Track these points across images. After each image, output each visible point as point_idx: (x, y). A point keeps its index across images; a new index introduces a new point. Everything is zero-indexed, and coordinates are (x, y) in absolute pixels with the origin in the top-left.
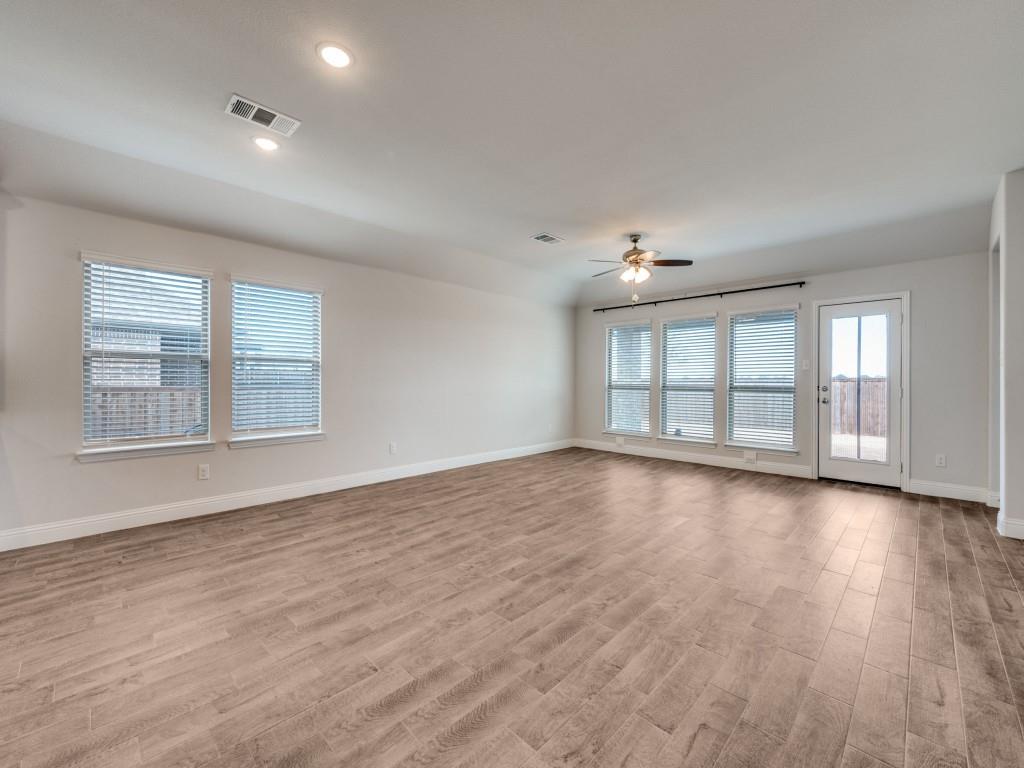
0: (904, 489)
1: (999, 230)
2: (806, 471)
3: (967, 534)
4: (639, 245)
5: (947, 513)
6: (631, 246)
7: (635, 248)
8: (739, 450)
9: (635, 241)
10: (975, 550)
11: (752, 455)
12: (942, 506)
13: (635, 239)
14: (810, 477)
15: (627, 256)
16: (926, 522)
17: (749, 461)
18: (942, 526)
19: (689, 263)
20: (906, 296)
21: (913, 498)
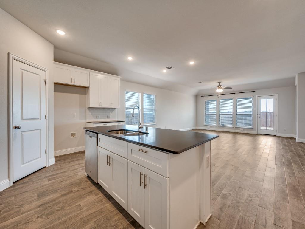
0: (277, 136)
1: (296, 83)
2: (255, 132)
3: (290, 141)
4: (221, 84)
5: (286, 139)
6: (218, 84)
7: (219, 85)
8: (239, 128)
9: (220, 83)
10: (292, 143)
11: (242, 129)
12: (285, 138)
13: (219, 83)
14: (256, 134)
15: (218, 86)
16: (282, 140)
17: (241, 131)
18: (285, 141)
19: (232, 88)
20: (277, 95)
21: (279, 137)
